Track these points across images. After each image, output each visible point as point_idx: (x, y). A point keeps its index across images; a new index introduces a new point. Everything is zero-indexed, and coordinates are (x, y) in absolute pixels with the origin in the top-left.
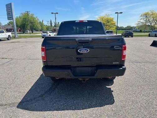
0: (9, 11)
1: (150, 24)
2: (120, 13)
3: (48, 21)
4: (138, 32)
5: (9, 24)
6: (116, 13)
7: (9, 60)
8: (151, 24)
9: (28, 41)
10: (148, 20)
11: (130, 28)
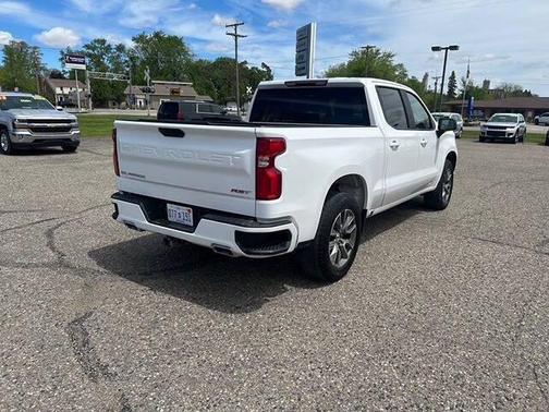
0: (304, 47)
3: (437, 78)
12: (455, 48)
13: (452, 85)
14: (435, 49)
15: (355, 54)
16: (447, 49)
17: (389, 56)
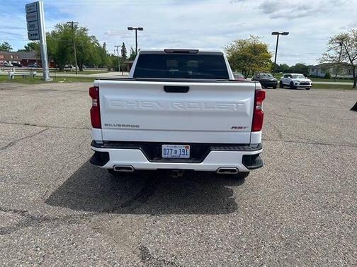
0: (34, 19)
1: (349, 62)
2: (282, 34)
3: (118, 47)
4: (322, 78)
5: (27, 50)
6: (273, 33)
7: (42, 129)
8: (351, 62)
9: (74, 89)
10: (345, 51)
11: (304, 69)
12: (141, 29)
13: (124, 51)
14: (130, 29)
15: (59, 26)
16: (136, 29)
17: (84, 30)
